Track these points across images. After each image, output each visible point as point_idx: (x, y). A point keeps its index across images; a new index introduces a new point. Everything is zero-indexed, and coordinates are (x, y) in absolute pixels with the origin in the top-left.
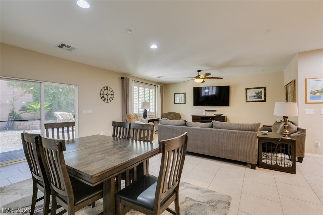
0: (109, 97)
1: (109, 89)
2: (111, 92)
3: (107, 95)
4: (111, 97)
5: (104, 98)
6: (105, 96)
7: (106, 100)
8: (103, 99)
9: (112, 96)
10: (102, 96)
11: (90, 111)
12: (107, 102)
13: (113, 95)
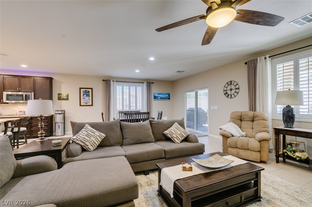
0: (233, 92)
1: (233, 84)
2: (235, 86)
3: (231, 90)
4: (235, 92)
5: (227, 94)
6: (229, 92)
7: (230, 96)
8: (227, 96)
9: (237, 91)
10: (225, 92)
11: (216, 107)
12: (231, 98)
13: (238, 88)
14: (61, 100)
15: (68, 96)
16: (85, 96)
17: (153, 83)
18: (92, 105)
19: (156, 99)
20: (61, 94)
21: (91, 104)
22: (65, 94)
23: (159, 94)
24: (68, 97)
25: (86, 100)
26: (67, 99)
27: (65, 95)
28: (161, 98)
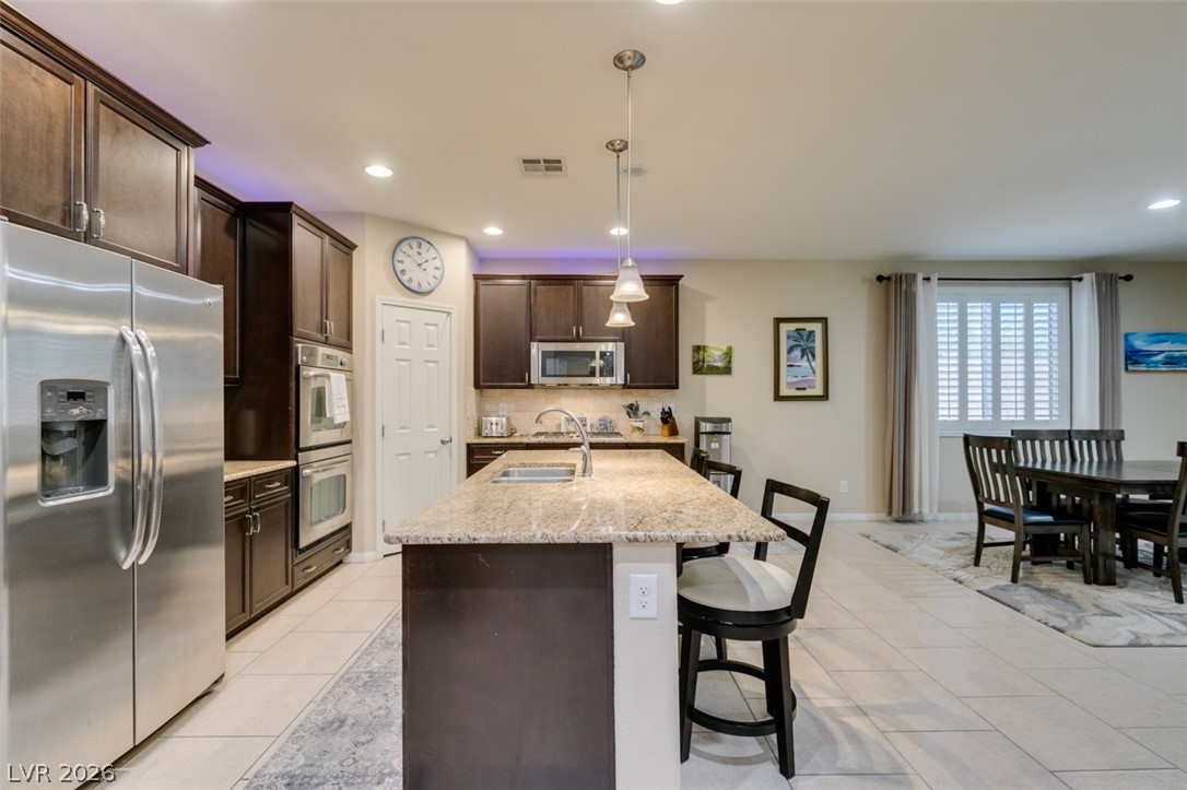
14: (702, 374)
15: (728, 354)
16: (797, 353)
17: (1129, 278)
18: (825, 397)
19: (1142, 367)
20: (704, 347)
21: (819, 391)
22: (718, 349)
23: (1159, 337)
24: (730, 362)
25: (802, 372)
26: (727, 370)
27: (720, 353)
28: (1171, 361)
